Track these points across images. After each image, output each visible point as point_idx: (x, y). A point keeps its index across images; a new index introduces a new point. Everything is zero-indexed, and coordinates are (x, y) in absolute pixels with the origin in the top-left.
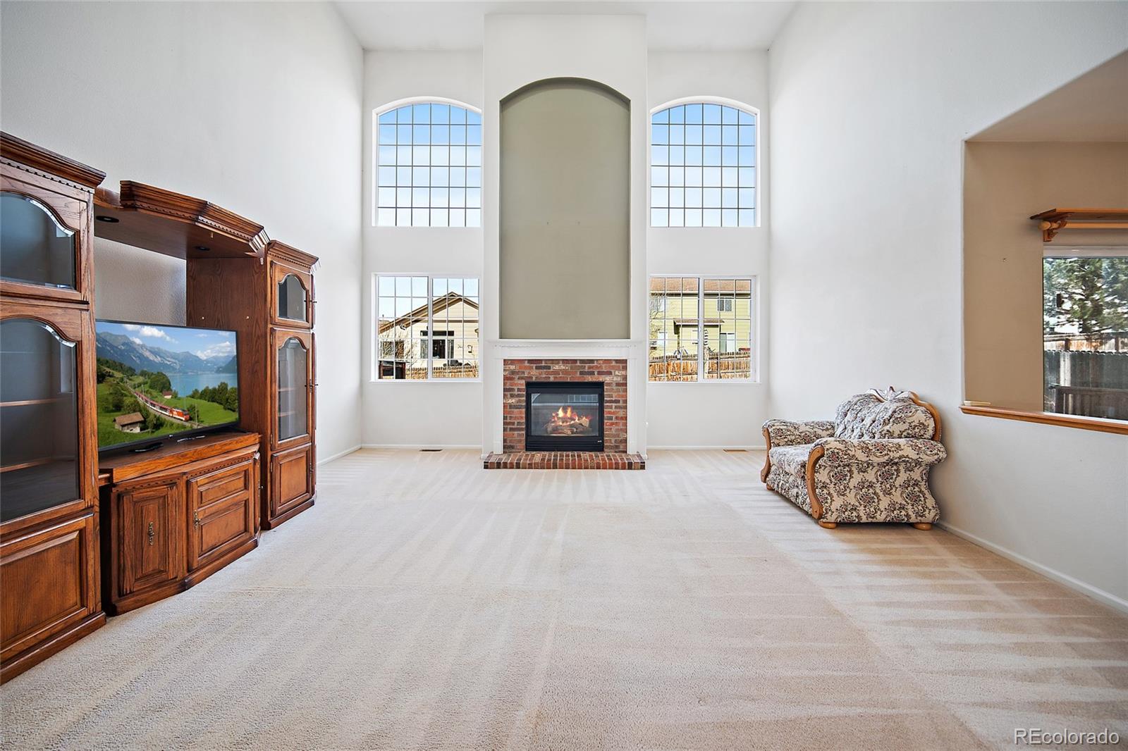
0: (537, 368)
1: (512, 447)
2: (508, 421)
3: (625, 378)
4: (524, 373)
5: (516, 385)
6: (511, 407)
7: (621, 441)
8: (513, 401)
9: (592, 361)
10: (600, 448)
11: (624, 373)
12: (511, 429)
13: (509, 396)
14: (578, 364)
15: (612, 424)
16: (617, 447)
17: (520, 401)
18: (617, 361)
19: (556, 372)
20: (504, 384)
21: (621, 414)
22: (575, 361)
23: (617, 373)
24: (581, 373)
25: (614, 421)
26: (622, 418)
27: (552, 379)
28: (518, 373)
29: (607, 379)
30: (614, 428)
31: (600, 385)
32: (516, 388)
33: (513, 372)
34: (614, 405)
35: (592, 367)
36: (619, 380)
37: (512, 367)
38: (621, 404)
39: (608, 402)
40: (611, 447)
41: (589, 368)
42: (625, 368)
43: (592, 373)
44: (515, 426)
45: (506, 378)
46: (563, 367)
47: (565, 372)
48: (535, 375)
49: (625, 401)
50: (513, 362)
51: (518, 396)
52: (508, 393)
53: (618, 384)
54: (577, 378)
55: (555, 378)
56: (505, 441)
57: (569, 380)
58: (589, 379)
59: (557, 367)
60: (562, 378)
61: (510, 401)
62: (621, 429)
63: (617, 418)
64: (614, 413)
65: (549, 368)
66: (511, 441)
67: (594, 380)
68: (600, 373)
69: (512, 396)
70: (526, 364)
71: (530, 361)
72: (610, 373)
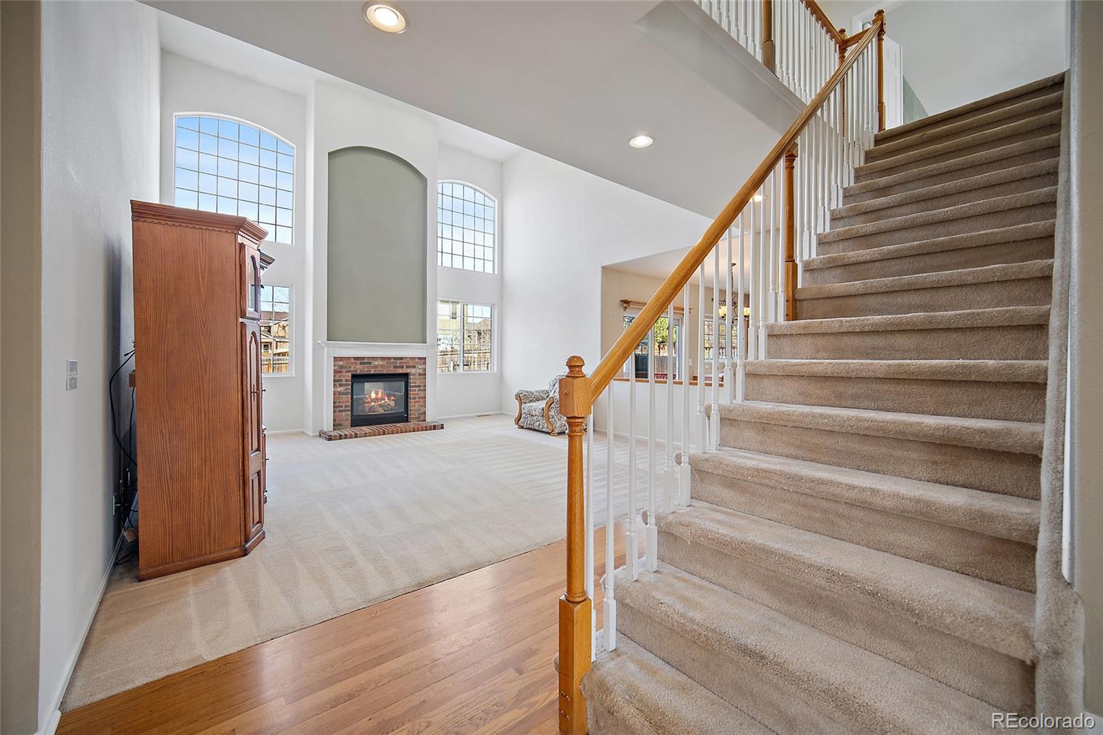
0: (361, 363)
1: (340, 425)
2: (337, 404)
3: (425, 370)
4: (350, 367)
5: (344, 376)
6: (340, 393)
7: (422, 414)
8: (342, 389)
9: (402, 358)
10: (406, 420)
11: (424, 366)
12: (340, 411)
13: (338, 386)
14: (392, 360)
15: (416, 402)
16: (419, 418)
17: (347, 389)
18: (419, 358)
19: (376, 367)
20: (334, 376)
21: (422, 394)
22: (390, 358)
23: (419, 366)
24: (394, 367)
25: (417, 400)
26: (422, 398)
27: (372, 372)
28: (345, 367)
29: (413, 371)
30: (417, 404)
31: (406, 375)
32: (344, 379)
33: (342, 367)
34: (417, 388)
35: (402, 363)
36: (421, 371)
37: (341, 363)
38: (422, 388)
39: (413, 387)
40: (415, 418)
41: (401, 363)
42: (425, 363)
43: (403, 367)
44: (343, 408)
45: (335, 372)
46: (381, 363)
47: (382, 366)
48: (360, 369)
49: (425, 386)
50: (341, 359)
51: (346, 385)
52: (337, 384)
53: (420, 375)
54: (392, 371)
55: (375, 371)
56: (334, 420)
57: (385, 372)
58: (400, 371)
59: (376, 363)
60: (380, 370)
61: (339, 389)
62: (422, 406)
63: (419, 398)
64: (416, 395)
65: (370, 363)
66: (339, 420)
67: (404, 372)
68: (407, 367)
69: (341, 385)
70: (352, 360)
71: (355, 358)
72: (414, 367)
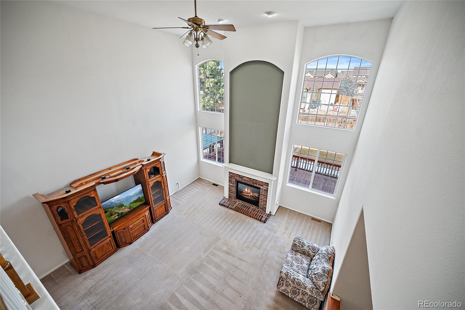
0: (239, 177)
1: (231, 197)
2: (230, 190)
3: (268, 189)
4: (235, 177)
6: (231, 186)
7: (264, 208)
9: (257, 180)
10: (257, 206)
11: (267, 187)
12: (231, 192)
15: (262, 202)
17: (233, 185)
18: (265, 183)
19: (245, 180)
20: (229, 179)
21: (265, 199)
22: (251, 179)
23: (265, 186)
24: (253, 183)
26: (265, 201)
27: (243, 182)
28: (233, 177)
29: (261, 187)
31: (259, 188)
32: (232, 181)
33: (232, 176)
34: (263, 196)
37: (232, 175)
38: (265, 196)
39: (261, 194)
40: (261, 208)
41: (256, 182)
42: (268, 186)
43: (257, 184)
45: (229, 177)
46: (247, 179)
48: (238, 179)
49: (267, 196)
50: (232, 173)
51: (233, 183)
53: (265, 190)
56: (229, 195)
57: (249, 183)
58: (255, 185)
59: (245, 179)
60: (246, 182)
61: (231, 184)
62: (265, 204)
63: (263, 200)
64: (262, 199)
65: (243, 178)
66: (231, 195)
67: (257, 186)
68: (259, 185)
69: (231, 183)
70: (236, 175)
